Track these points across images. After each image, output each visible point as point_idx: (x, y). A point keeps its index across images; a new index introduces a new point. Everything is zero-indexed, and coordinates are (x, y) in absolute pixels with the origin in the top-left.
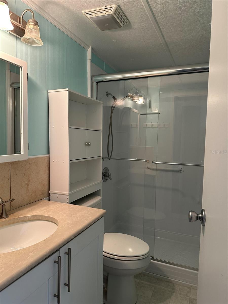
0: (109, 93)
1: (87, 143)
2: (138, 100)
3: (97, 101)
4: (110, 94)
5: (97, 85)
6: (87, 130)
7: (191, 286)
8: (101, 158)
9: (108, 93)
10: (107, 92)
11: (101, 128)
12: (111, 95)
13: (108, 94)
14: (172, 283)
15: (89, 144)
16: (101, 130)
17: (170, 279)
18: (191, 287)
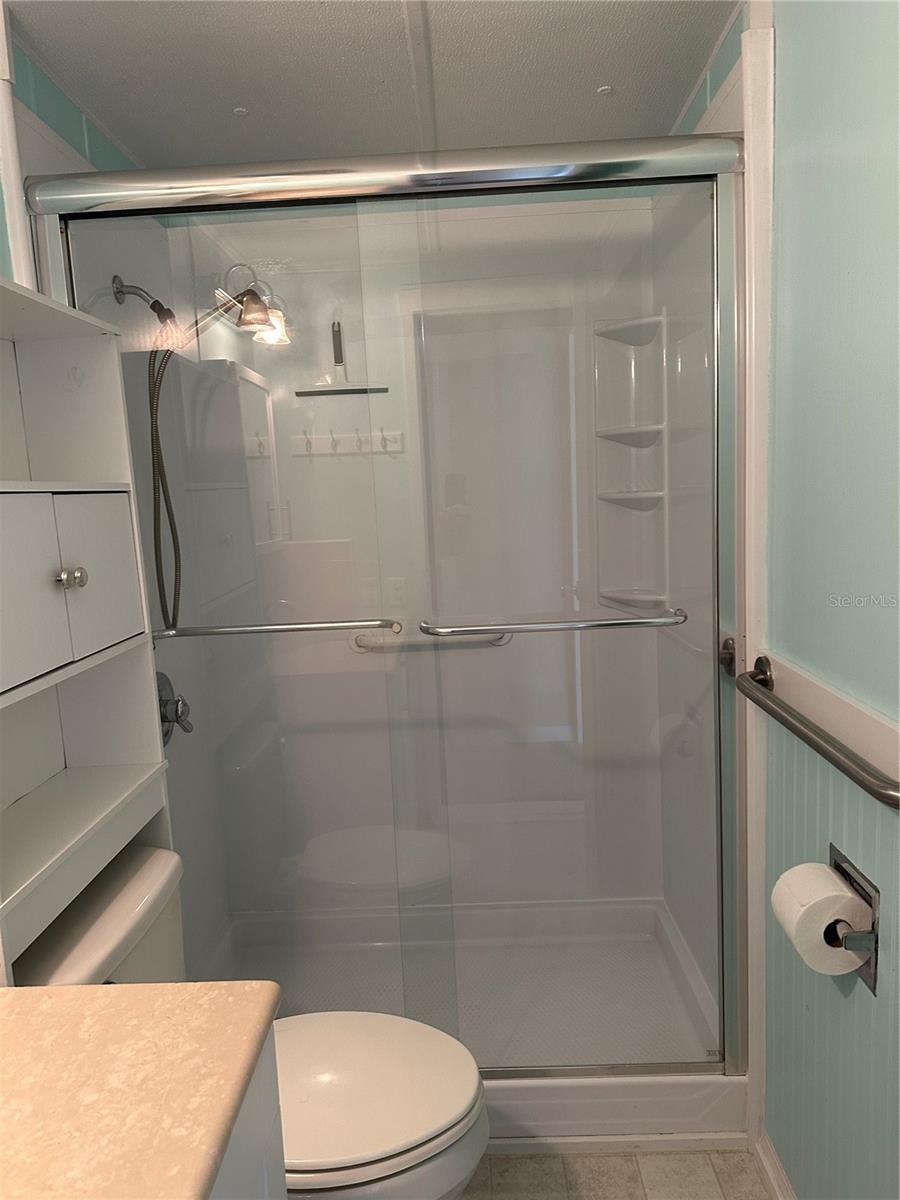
0: (125, 284)
1: (64, 576)
2: (266, 322)
3: (75, 313)
4: (136, 291)
5: (65, 231)
6: (54, 493)
7: (636, 1147)
8: (145, 644)
9: (121, 282)
10: (115, 277)
11: (126, 477)
12: (140, 295)
13: (121, 291)
14: (555, 1157)
15: (77, 574)
16: (128, 484)
17: (543, 1140)
18: (638, 1150)
